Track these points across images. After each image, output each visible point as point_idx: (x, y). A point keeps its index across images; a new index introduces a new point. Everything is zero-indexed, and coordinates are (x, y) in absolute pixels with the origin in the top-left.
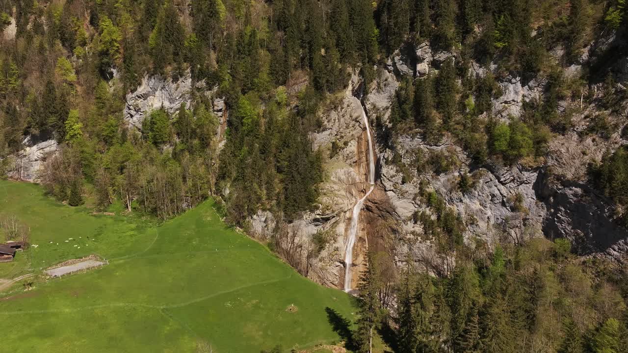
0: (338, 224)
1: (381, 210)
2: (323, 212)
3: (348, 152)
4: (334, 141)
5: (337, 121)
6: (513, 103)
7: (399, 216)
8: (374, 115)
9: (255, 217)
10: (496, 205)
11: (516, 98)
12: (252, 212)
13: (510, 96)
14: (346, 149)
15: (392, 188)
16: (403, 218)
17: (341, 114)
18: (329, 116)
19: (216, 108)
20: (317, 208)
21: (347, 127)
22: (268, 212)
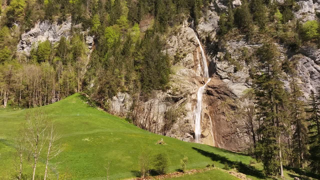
0: (186, 103)
1: (220, 93)
2: (174, 92)
3: (187, 60)
4: (175, 55)
5: (177, 42)
6: (309, 14)
7: (236, 96)
8: (204, 36)
9: (115, 98)
10: (316, 80)
11: (311, 10)
12: (112, 94)
13: (306, 9)
14: (185, 59)
15: (227, 76)
16: (239, 97)
17: (180, 37)
18: (171, 39)
19: (87, 42)
20: (168, 88)
21: (184, 46)
22: (126, 94)
